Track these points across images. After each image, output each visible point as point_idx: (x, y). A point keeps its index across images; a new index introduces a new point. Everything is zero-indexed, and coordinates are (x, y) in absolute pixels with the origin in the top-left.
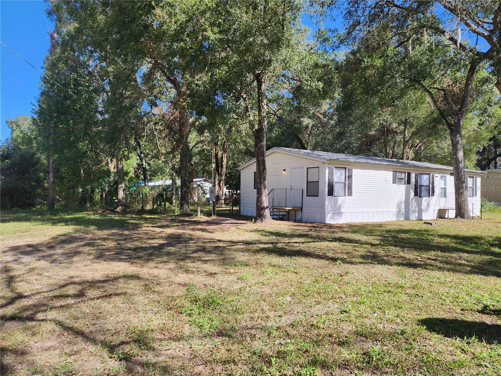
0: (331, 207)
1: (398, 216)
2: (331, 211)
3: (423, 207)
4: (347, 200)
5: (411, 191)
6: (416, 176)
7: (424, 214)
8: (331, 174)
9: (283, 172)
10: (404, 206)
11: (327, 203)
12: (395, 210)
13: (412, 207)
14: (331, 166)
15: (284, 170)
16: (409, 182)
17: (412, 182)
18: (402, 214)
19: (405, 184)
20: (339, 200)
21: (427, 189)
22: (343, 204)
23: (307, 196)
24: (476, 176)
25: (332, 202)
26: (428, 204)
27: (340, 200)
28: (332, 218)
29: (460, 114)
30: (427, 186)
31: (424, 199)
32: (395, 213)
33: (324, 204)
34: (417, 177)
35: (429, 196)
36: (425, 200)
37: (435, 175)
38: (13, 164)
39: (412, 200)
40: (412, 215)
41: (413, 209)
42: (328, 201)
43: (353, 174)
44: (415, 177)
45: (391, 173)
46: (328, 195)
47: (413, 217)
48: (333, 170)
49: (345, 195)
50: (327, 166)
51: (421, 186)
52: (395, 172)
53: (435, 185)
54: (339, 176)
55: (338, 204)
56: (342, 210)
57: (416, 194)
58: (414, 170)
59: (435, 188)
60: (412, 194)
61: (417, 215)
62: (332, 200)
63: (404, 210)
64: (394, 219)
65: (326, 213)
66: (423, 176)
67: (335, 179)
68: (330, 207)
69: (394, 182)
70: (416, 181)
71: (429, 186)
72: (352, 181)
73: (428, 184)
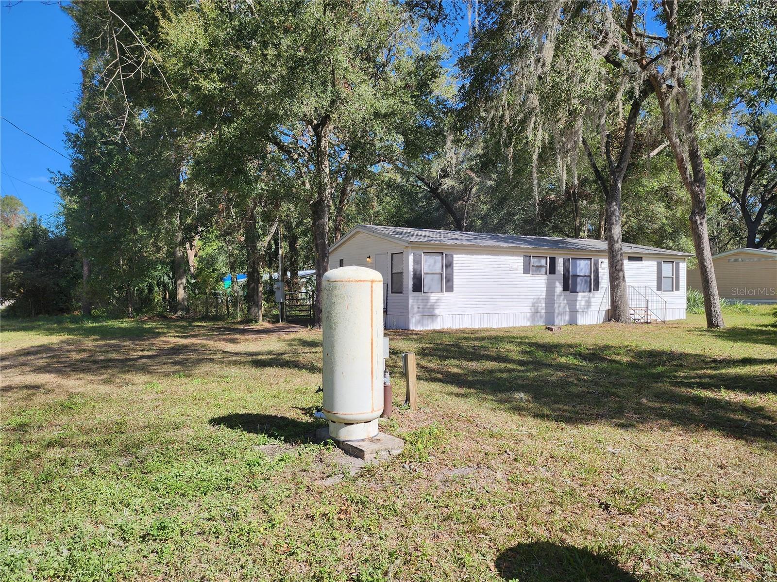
0: (419, 308)
1: (533, 320)
2: (418, 312)
3: (578, 307)
4: (444, 298)
5: (557, 283)
6: (566, 262)
7: (579, 316)
8: (418, 261)
9: (368, 259)
10: (544, 305)
11: (411, 301)
12: (527, 311)
13: (559, 306)
14: (418, 252)
15: (369, 257)
16: (552, 270)
17: (559, 272)
18: (541, 317)
19: (546, 274)
20: (431, 298)
21: (586, 281)
22: (438, 304)
23: (392, 292)
24: (677, 261)
25: (420, 301)
26: (588, 303)
27: (433, 297)
28: (419, 322)
29: (618, 172)
30: (585, 276)
31: (580, 295)
32: (528, 315)
33: (408, 303)
34: (567, 264)
35: (590, 291)
36: (581, 298)
37: (600, 261)
38: (38, 254)
39: (559, 297)
40: (560, 317)
41: (561, 310)
42: (413, 299)
43: (454, 262)
44: (564, 264)
45: (520, 260)
46: (414, 291)
47: (561, 321)
48: (421, 256)
49: (442, 291)
50: (410, 250)
51: (576, 276)
52: (527, 257)
53: (600, 274)
54: (430, 265)
55: (429, 304)
56: (437, 311)
57: (566, 288)
58: (561, 254)
59: (600, 279)
60: (559, 288)
61: (567, 318)
62: (420, 298)
63: (543, 311)
64: (527, 323)
65: (410, 315)
66: (578, 262)
67: (425, 269)
68: (416, 307)
69: (526, 271)
70: (566, 270)
71: (590, 276)
72: (453, 272)
73: (587, 273)
